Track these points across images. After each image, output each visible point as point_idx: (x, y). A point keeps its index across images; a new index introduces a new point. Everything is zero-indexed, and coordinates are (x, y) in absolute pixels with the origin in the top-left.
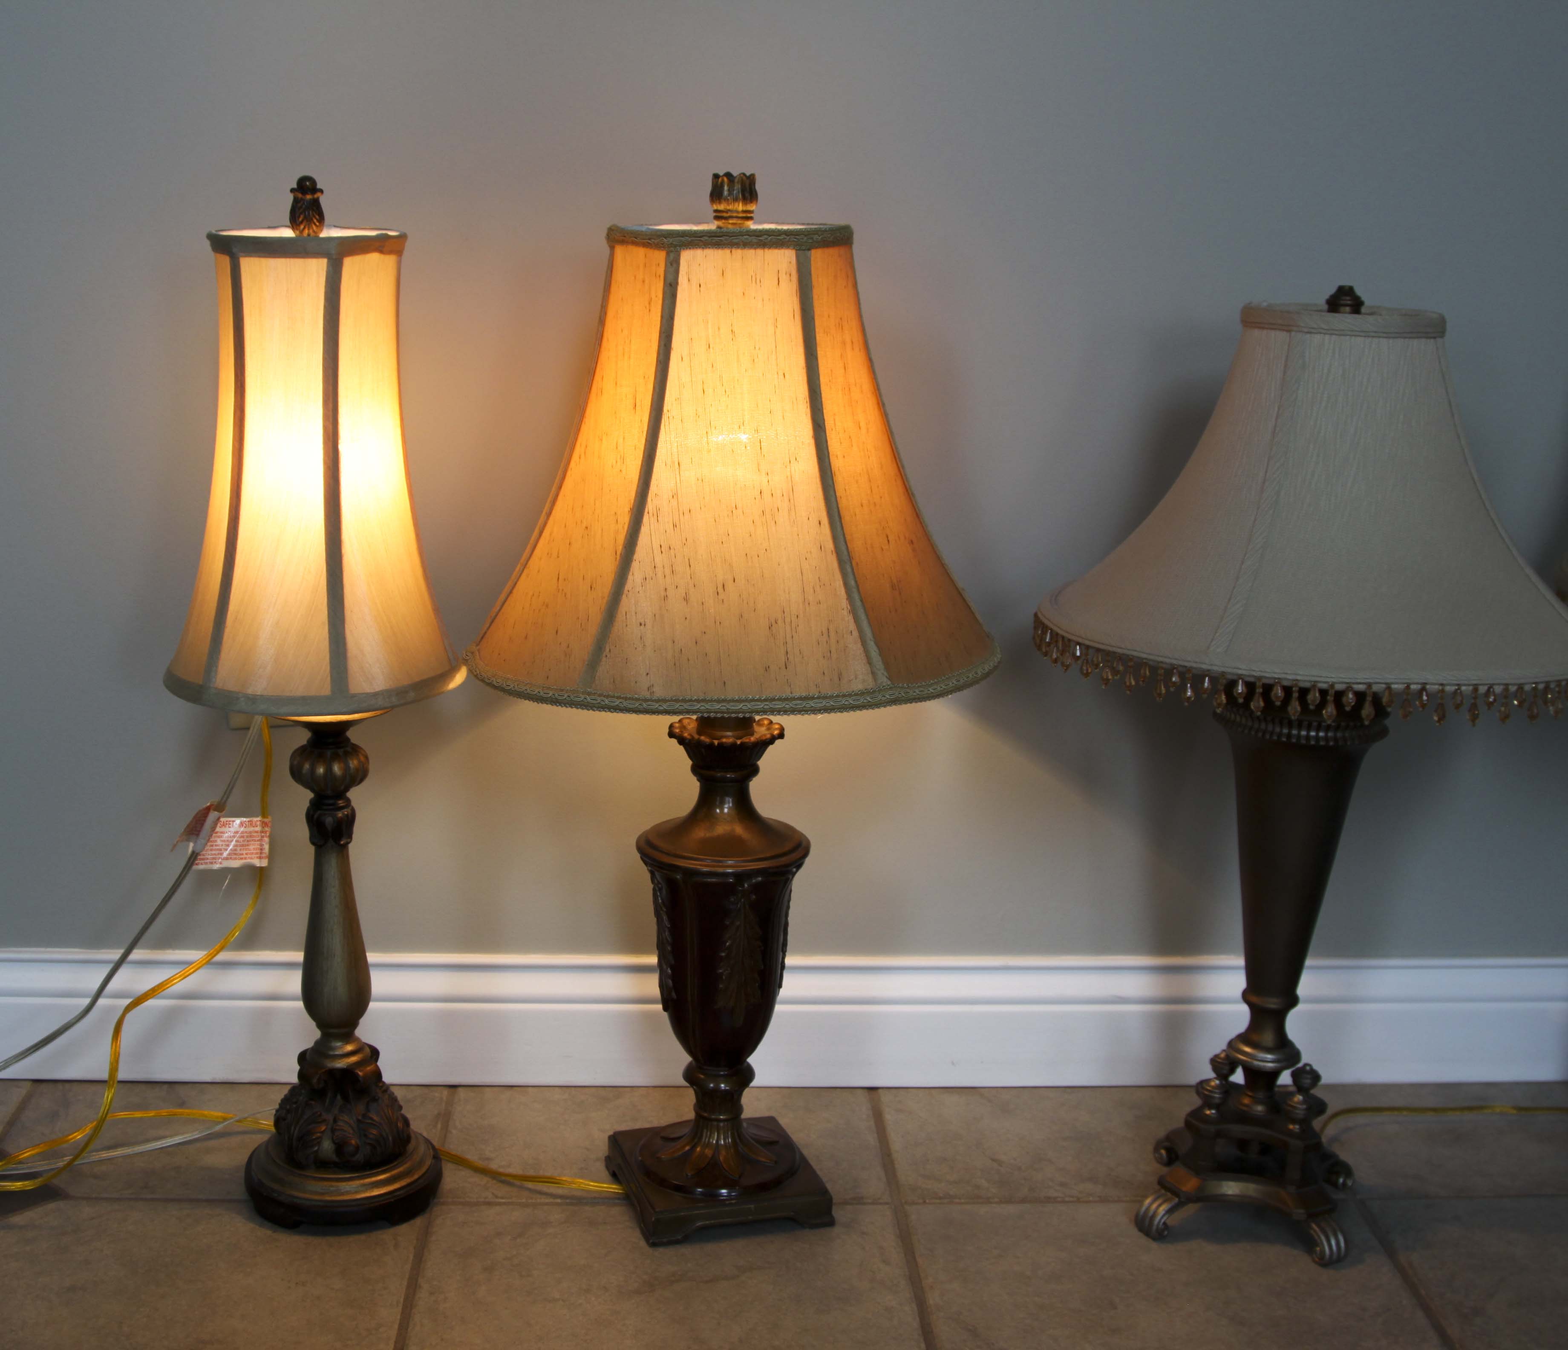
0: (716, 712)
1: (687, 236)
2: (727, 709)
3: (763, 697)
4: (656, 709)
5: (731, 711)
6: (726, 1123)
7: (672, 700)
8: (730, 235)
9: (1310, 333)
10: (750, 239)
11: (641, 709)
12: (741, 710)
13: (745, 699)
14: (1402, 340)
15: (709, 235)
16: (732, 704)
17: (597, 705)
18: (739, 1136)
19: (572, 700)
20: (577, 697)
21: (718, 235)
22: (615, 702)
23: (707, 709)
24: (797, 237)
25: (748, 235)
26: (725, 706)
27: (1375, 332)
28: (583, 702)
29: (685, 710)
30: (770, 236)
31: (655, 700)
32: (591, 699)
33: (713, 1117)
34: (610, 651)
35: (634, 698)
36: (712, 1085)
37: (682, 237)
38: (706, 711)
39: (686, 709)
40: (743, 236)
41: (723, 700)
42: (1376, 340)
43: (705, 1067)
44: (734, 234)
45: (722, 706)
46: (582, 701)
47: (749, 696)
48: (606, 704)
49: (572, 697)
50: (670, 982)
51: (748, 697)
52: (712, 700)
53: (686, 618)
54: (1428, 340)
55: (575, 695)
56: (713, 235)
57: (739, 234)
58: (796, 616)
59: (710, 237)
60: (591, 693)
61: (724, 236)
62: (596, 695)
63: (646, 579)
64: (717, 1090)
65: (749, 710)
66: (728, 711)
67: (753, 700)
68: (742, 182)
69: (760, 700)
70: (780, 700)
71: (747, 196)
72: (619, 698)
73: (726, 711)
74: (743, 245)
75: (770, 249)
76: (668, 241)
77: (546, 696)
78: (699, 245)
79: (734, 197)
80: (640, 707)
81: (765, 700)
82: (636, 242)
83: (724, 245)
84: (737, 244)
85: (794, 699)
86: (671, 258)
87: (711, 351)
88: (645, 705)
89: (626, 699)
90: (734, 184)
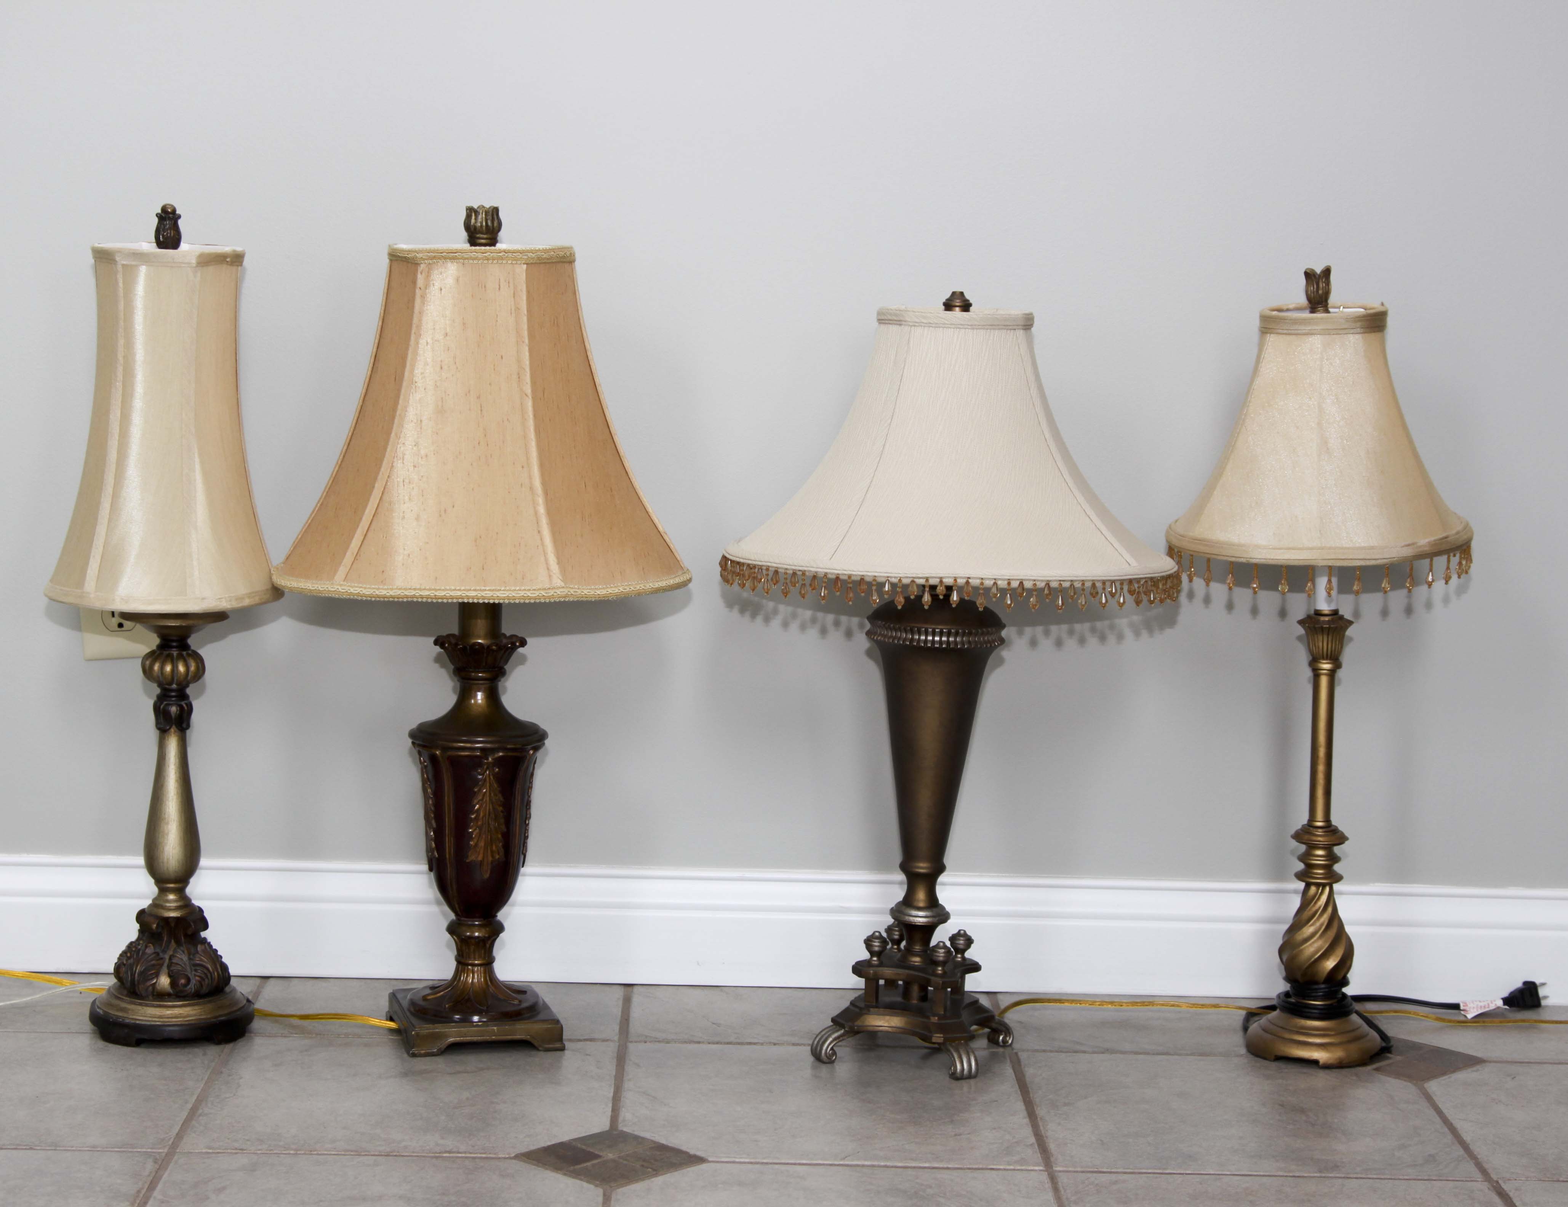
0: (427, 598)
2: (435, 595)
3: (462, 588)
4: (385, 596)
6: (479, 968)
8: (470, 252)
9: (915, 326)
11: (374, 596)
12: (445, 597)
14: (985, 331)
15: (447, 251)
16: (438, 592)
17: (345, 593)
18: (491, 980)
19: (329, 590)
21: (463, 252)
22: (357, 591)
23: (420, 595)
24: (514, 254)
27: (962, 325)
30: (503, 253)
31: (386, 589)
32: (342, 589)
33: (470, 962)
34: (360, 556)
35: (371, 588)
36: (468, 934)
37: (432, 253)
38: (420, 597)
39: (405, 595)
42: (963, 331)
43: (462, 919)
44: (474, 252)
46: (336, 591)
48: (351, 593)
49: (330, 588)
50: (433, 845)
51: (452, 588)
54: (1009, 332)
56: (450, 251)
57: (477, 251)
59: (457, 253)
60: (344, 585)
61: (466, 253)
64: (470, 937)
65: (451, 597)
66: (436, 597)
67: (455, 590)
68: (487, 213)
69: (459, 590)
70: (475, 590)
71: (489, 223)
72: (361, 587)
73: (434, 597)
74: (472, 260)
75: (492, 263)
76: (419, 255)
77: (313, 588)
78: (440, 259)
79: (479, 225)
80: (374, 593)
81: (464, 590)
82: (402, 257)
83: (458, 259)
84: (467, 259)
85: (485, 590)
86: (421, 269)
87: (448, 338)
88: (377, 592)
89: (365, 588)
90: (479, 214)
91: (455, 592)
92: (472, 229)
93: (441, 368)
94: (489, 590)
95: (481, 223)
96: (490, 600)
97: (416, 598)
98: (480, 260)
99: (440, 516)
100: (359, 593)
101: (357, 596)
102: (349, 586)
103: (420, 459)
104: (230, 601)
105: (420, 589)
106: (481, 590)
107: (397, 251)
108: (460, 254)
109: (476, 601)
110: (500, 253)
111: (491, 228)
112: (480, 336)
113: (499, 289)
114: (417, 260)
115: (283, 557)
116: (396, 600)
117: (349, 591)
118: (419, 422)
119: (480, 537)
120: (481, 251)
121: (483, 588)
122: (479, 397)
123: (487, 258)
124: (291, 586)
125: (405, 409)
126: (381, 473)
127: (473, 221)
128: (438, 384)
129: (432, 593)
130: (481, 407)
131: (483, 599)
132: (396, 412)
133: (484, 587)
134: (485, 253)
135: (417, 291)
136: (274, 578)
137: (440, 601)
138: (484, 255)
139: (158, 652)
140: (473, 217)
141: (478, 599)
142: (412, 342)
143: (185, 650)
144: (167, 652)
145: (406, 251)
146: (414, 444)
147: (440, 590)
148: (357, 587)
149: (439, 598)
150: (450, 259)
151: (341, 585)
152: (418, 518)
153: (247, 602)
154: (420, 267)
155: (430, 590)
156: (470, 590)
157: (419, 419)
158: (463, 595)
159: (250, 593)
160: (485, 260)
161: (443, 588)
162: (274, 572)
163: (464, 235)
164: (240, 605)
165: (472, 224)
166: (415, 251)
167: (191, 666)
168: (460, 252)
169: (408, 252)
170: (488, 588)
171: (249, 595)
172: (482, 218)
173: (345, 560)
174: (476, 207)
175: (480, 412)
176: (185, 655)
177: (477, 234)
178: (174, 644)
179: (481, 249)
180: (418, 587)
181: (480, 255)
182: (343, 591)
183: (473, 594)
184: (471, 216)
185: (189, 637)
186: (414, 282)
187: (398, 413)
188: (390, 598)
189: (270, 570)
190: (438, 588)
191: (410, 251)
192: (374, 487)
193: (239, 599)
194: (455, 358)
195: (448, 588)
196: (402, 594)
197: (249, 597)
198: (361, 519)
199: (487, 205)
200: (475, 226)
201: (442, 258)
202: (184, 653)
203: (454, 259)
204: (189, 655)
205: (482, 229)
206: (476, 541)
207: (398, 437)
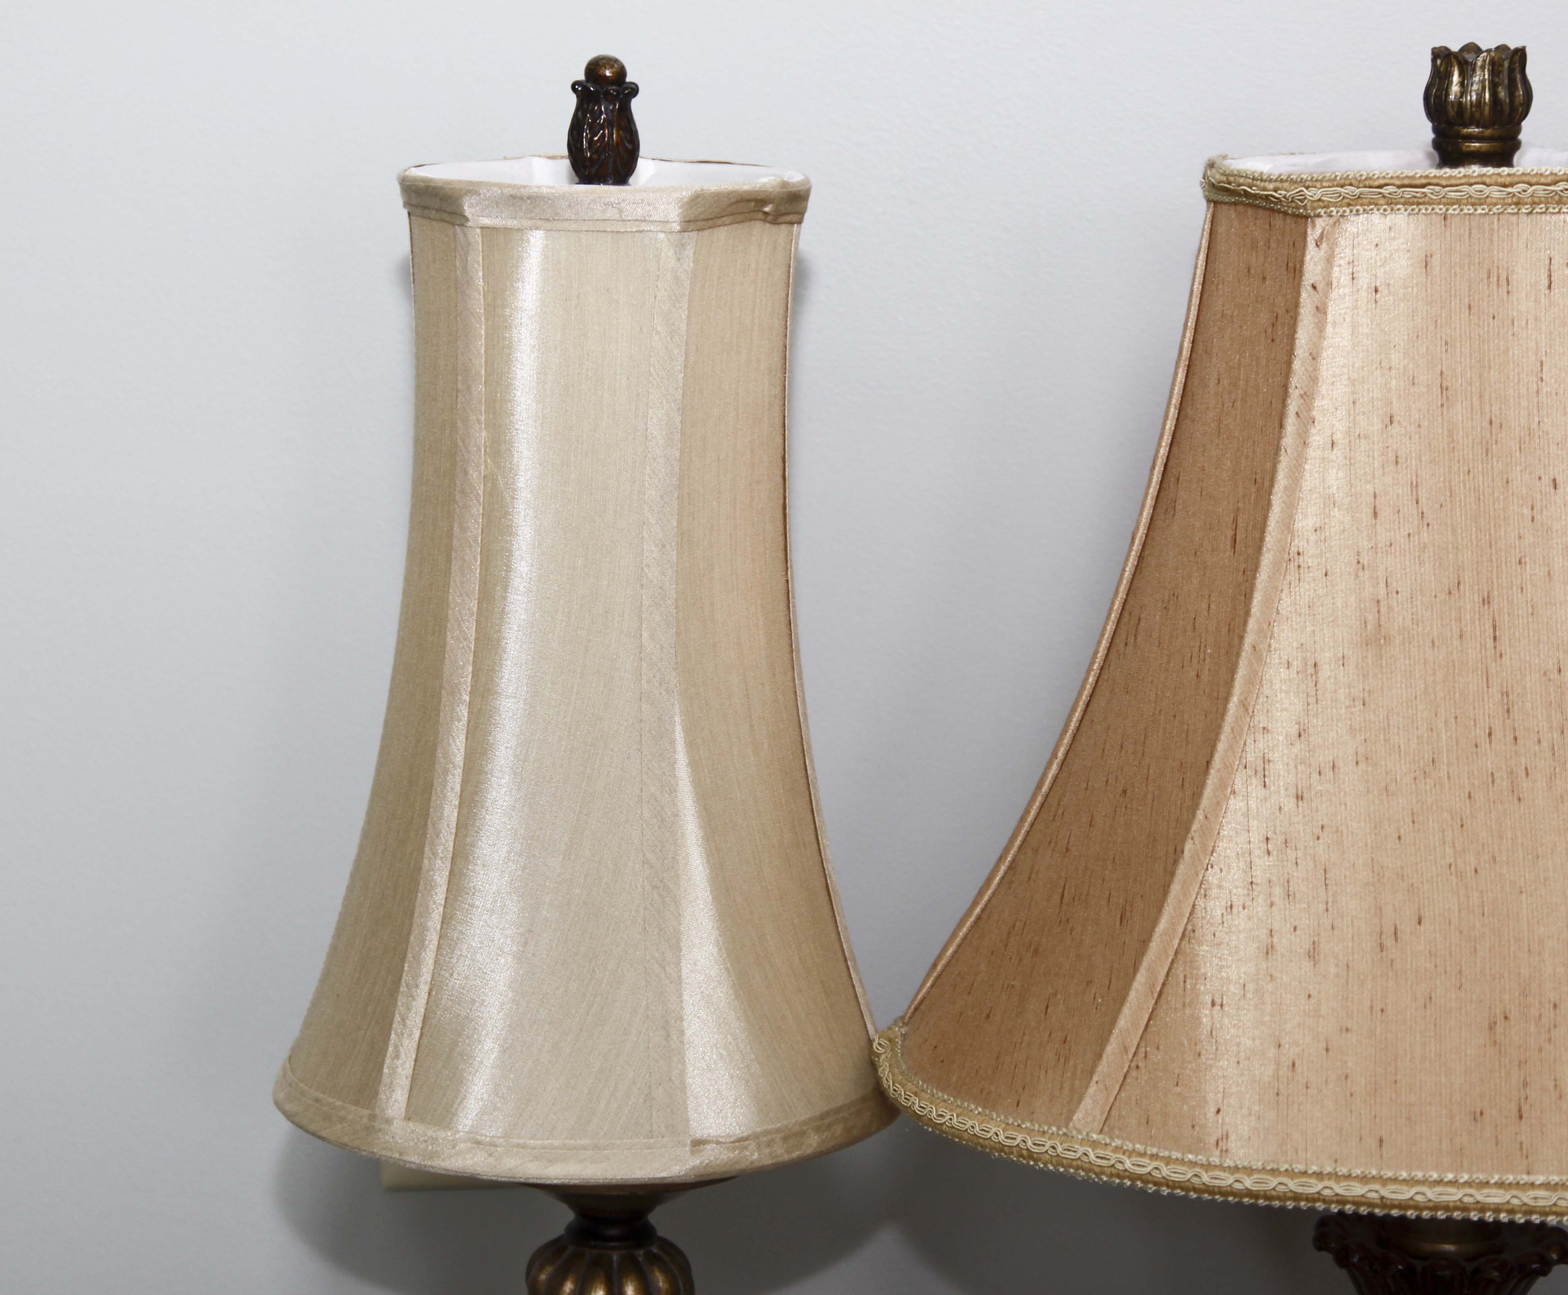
0: (1357, 1204)
1: (1351, 185)
2: (1382, 1198)
3: (1462, 1177)
4: (1229, 1188)
5: (1388, 1202)
7: (1264, 1170)
8: (1444, 183)
10: (1487, 190)
11: (1197, 1186)
12: (1411, 1203)
13: (1422, 1179)
15: (1398, 182)
16: (1392, 1187)
17: (1108, 1171)
19: (1058, 1155)
20: (1069, 1150)
21: (1418, 182)
22: (1144, 1166)
23: (1337, 1195)
25: (1484, 183)
26: (1377, 1192)
28: (1079, 1162)
29: (1290, 1195)
30: (1531, 185)
31: (1229, 1167)
32: (1098, 1157)
34: (1146, 1057)
35: (1186, 1160)
37: (1342, 186)
38: (1335, 1198)
39: (1291, 1191)
40: (1471, 185)
41: (1373, 1177)
44: (1454, 182)
45: (1370, 1191)
46: (1079, 1158)
47: (1431, 1173)
48: (1126, 1170)
49: (1060, 1149)
51: (1431, 1176)
52: (1350, 1176)
53: (1309, 996)
55: (1065, 1145)
56: (1406, 182)
57: (1463, 181)
58: (1552, 1005)
59: (1399, 187)
60: (1100, 1143)
61: (1429, 184)
62: (1110, 1148)
63: (1231, 907)
65: (1431, 1204)
66: (1384, 1203)
67: (1439, 1182)
68: (1495, 66)
69: (1453, 1183)
70: (1501, 1185)
71: (1502, 93)
72: (1155, 1157)
73: (1379, 1201)
74: (1473, 205)
75: (1531, 213)
76: (1313, 194)
77: (1009, 1142)
78: (1376, 205)
79: (1474, 98)
80: (1195, 1180)
81: (1468, 1184)
82: (1255, 196)
83: (1430, 204)
84: (1458, 202)
85: (1532, 1185)
86: (1318, 231)
87: (1395, 429)
88: (1206, 1178)
89: (1168, 1161)
90: (1474, 70)
91: (1439, 1189)
92: (1452, 112)
93: (1375, 515)
94: (1546, 1186)
95: (1480, 95)
96: (1547, 1214)
97: (1324, 1201)
98: (1495, 205)
99: (1382, 947)
100: (1149, 1173)
101: (1142, 1182)
102: (1117, 1149)
103: (1315, 776)
104: (769, 1144)
105: (1335, 1176)
106: (1518, 1185)
107: (1242, 180)
108: (1437, 188)
109: (1503, 1217)
110: (1555, 183)
111: (1507, 109)
112: (1491, 423)
113: (1549, 287)
114: (1305, 207)
115: (901, 1005)
116: (1261, 1202)
117: (1119, 1166)
118: (1311, 670)
119: (1506, 1018)
120: (1500, 180)
121: (1525, 1178)
122: (1487, 601)
123: (1515, 200)
124: (942, 1120)
125: (1267, 631)
126: (1200, 814)
127: (1455, 88)
128: (1365, 560)
129: (1372, 1192)
130: (1494, 627)
131: (1526, 1213)
132: (1241, 638)
133: (1528, 1173)
134: (1511, 185)
135: (1305, 295)
136: (885, 1072)
137: (1395, 1213)
138: (1510, 190)
139: (571, 1249)
140: (1456, 78)
141: (1511, 1212)
142: (1289, 440)
143: (639, 1246)
144: (595, 1252)
145: (1271, 181)
146: (1294, 730)
147: (1395, 1180)
148: (1143, 1155)
149: (1393, 1206)
150: (1404, 204)
151: (1095, 1144)
152: (1313, 954)
153: (812, 1143)
154: (1314, 226)
155: (1364, 1179)
156: (1488, 1183)
157: (1311, 663)
158: (1466, 1200)
159: (823, 1116)
160: (1510, 205)
161: (1404, 1175)
162: (881, 1050)
163: (1425, 131)
164: (796, 1154)
165: (1452, 97)
166: (1302, 182)
167: (658, 1281)
168: (1437, 185)
169: (1278, 184)
170: (1540, 1179)
171: (821, 1122)
172: (1483, 82)
173: (1102, 1067)
174: (1455, 47)
175: (1490, 643)
176: (640, 1259)
177: (1466, 126)
178: (613, 1232)
179: (1499, 174)
180: (1328, 1169)
181: (1495, 192)
182: (1100, 1162)
183: (1497, 1197)
184: (1449, 75)
185: (651, 1209)
186: (1296, 270)
187: (1249, 640)
188: (1246, 1196)
189: (870, 1042)
190: (1389, 1174)
191: (1282, 181)
192: (1178, 852)
193: (791, 1136)
194: (1415, 486)
195: (1419, 1175)
196: (1281, 1188)
197: (818, 1129)
198: (1144, 943)
199: (1487, 43)
200: (1460, 103)
201: (1382, 201)
202: (640, 1253)
203: (1418, 204)
204: (654, 1259)
205: (1482, 113)
206: (1492, 1026)
207: (1250, 710)
